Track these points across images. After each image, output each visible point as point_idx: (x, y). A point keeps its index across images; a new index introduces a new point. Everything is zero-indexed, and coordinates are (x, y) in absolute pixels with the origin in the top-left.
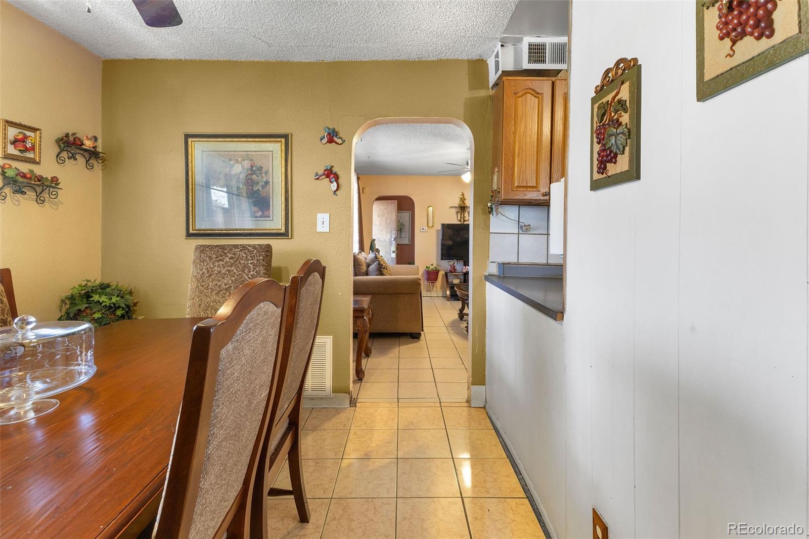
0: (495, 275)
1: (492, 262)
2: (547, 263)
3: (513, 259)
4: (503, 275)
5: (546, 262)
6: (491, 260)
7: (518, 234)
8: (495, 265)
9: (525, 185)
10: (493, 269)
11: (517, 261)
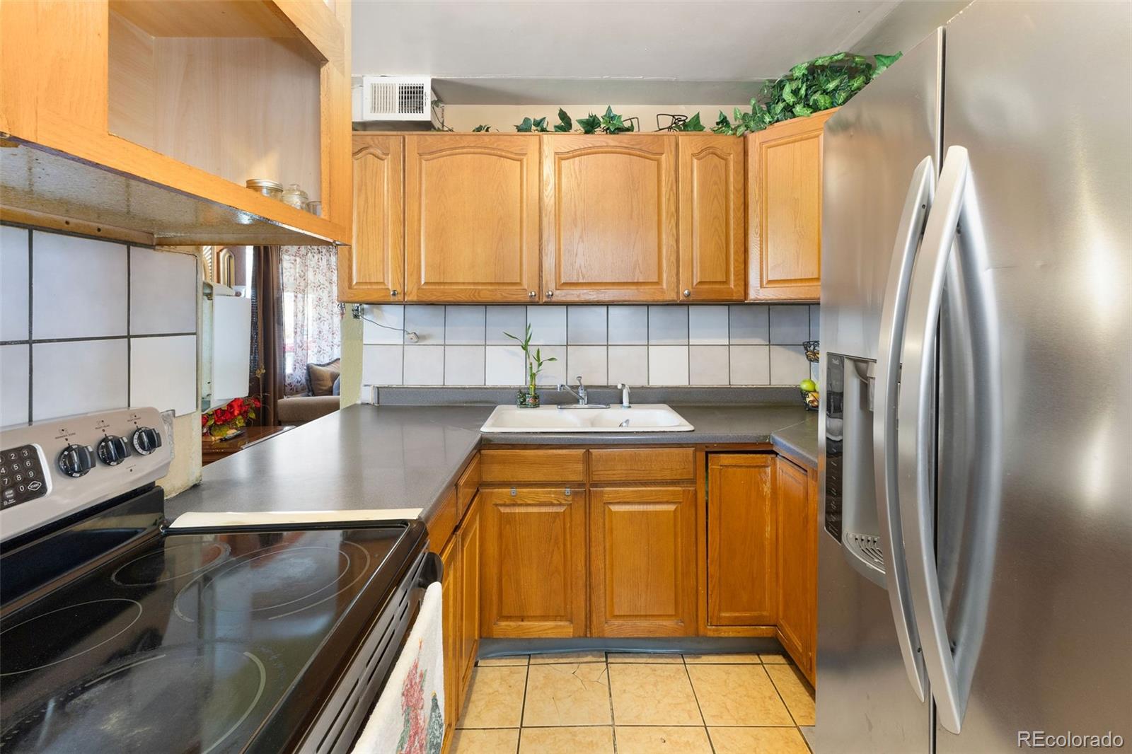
0: (370, 404)
1: (366, 386)
2: (444, 385)
3: (395, 381)
4: (378, 403)
5: (442, 384)
6: (364, 382)
7: (403, 345)
8: (370, 389)
9: (368, 281)
10: (368, 396)
11: (401, 384)
